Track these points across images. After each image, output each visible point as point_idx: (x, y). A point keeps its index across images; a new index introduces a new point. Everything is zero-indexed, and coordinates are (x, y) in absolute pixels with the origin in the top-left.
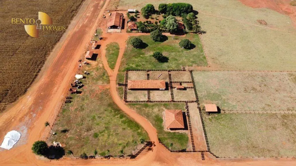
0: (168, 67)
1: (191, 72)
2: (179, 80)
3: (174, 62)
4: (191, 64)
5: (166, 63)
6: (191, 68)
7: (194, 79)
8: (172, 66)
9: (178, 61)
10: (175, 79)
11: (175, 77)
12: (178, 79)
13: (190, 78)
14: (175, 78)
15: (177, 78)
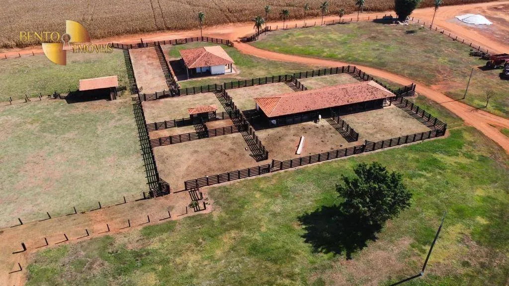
0: (283, 192)
1: (160, 189)
2: (210, 148)
3: (263, 229)
4: (154, 244)
5: (310, 212)
6: (156, 209)
7: (141, 162)
8: (265, 200)
9: (243, 240)
10: (230, 146)
11: (231, 153)
12: (215, 151)
13: (163, 162)
14: (232, 149)
15: (223, 150)
